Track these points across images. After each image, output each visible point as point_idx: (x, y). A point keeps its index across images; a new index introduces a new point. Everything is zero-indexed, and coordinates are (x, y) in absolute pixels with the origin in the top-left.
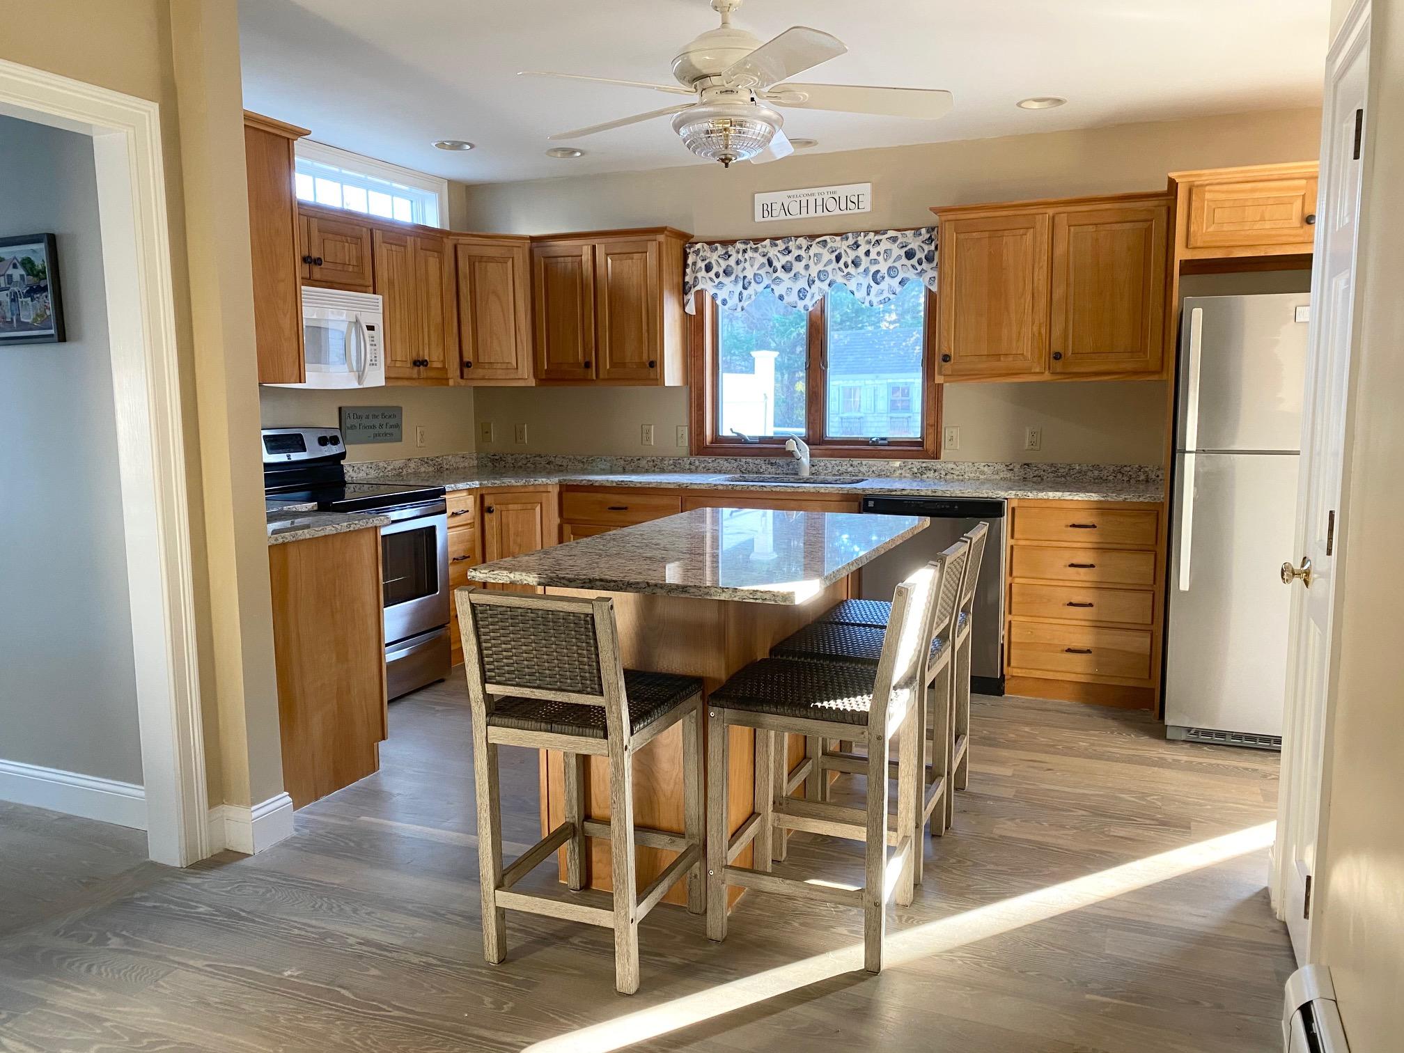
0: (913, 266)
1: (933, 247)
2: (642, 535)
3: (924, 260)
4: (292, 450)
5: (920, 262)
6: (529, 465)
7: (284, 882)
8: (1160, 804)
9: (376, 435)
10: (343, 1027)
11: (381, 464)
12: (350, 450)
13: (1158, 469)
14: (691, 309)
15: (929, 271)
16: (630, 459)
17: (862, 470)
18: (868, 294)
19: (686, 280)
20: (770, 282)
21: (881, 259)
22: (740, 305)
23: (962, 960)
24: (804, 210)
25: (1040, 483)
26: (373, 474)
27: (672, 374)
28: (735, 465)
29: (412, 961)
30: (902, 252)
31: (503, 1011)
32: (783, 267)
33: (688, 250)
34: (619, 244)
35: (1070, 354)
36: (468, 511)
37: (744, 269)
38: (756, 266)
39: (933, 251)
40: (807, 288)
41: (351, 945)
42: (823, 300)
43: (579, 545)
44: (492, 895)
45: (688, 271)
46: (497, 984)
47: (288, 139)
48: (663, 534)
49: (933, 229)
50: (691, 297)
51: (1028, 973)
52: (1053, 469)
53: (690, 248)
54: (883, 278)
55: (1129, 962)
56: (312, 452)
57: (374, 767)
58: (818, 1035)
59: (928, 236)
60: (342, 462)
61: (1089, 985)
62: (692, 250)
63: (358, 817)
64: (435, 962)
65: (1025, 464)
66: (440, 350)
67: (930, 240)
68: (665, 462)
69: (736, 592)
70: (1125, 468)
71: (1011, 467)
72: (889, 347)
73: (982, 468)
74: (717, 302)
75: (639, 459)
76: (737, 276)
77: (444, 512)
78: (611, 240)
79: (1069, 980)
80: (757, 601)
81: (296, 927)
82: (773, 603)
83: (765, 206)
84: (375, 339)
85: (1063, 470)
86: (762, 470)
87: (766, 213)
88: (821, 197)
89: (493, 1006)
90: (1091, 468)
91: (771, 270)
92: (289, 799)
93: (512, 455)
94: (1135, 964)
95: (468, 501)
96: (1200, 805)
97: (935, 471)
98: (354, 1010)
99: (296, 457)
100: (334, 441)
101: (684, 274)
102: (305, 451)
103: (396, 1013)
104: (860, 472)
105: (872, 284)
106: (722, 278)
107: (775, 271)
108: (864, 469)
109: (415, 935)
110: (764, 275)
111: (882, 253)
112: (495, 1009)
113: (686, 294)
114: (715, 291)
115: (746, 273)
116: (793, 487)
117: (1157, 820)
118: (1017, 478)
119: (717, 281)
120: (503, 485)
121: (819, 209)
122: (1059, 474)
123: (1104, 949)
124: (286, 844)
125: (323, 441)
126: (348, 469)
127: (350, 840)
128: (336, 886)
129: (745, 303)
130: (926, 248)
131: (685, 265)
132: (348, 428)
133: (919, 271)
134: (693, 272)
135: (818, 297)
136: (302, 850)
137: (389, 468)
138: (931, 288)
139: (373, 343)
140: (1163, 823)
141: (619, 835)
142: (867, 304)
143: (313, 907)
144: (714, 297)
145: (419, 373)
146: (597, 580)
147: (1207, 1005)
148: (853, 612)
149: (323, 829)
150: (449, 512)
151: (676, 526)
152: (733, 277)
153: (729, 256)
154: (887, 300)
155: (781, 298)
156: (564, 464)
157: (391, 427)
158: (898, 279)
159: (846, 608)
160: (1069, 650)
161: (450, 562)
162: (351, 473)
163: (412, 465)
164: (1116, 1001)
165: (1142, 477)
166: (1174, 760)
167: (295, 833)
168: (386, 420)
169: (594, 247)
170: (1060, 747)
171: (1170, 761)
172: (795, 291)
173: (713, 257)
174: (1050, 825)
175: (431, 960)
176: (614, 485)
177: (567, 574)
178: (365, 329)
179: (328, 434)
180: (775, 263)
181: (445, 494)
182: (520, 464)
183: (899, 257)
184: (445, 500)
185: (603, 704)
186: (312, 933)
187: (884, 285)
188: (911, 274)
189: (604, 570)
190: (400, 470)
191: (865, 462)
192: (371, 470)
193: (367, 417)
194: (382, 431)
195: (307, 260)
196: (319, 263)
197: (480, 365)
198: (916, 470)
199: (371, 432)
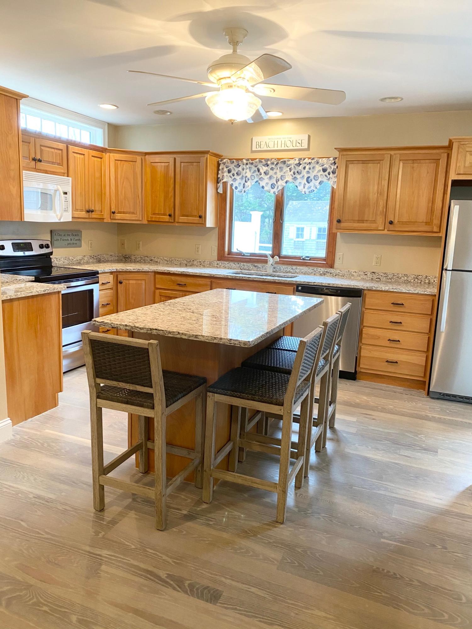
0: (326, 176)
1: (336, 167)
2: (184, 303)
3: (331, 173)
4: (26, 250)
5: (329, 174)
6: (142, 261)
7: (3, 463)
8: (424, 439)
9: (69, 244)
10: (19, 542)
11: (71, 258)
12: (55, 251)
13: (435, 278)
14: (220, 191)
15: (333, 178)
16: (189, 260)
17: (297, 271)
18: (304, 188)
19: (219, 177)
20: (258, 179)
21: (311, 171)
22: (244, 190)
23: (323, 518)
24: (276, 146)
25: (379, 281)
26: (66, 262)
27: (210, 221)
28: (238, 266)
29: (58, 508)
30: (321, 168)
31: (99, 537)
32: (264, 173)
33: (220, 162)
34: (186, 158)
35: (397, 222)
36: (110, 282)
37: (246, 173)
38: (252, 171)
39: (336, 169)
40: (275, 183)
41: (30, 498)
42: (283, 189)
43: (152, 308)
44: (98, 479)
45: (220, 172)
46: (98, 522)
47: (17, 99)
48: (194, 303)
49: (336, 158)
50: (221, 185)
51: (355, 526)
52: (386, 275)
53: (221, 161)
54: (311, 180)
55: (403, 522)
56: (36, 251)
57: (55, 404)
58: (250, 556)
59: (334, 161)
60: (51, 257)
61: (383, 534)
62: (222, 162)
63: (45, 430)
64: (69, 509)
65: (373, 272)
66: (100, 205)
67: (335, 163)
68: (206, 263)
69: (221, 340)
70: (419, 277)
71: (366, 273)
72: (318, 209)
73: (353, 273)
74: (233, 188)
75: (193, 261)
76: (243, 176)
77: (98, 283)
78: (183, 155)
79: (374, 531)
80: (231, 344)
81: (5, 488)
82: (239, 346)
83: (258, 143)
84: (67, 199)
85: (390, 276)
86: (250, 269)
87: (258, 146)
88: (284, 140)
89: (94, 534)
90: (403, 276)
91: (259, 174)
92: (10, 421)
93: (134, 255)
94: (406, 524)
95: (110, 277)
96: (444, 440)
97: (331, 273)
98: (26, 534)
99: (28, 253)
100: (47, 246)
101: (218, 174)
102: (33, 251)
103: (46, 536)
104: (296, 272)
105: (306, 183)
106: (236, 176)
107: (261, 174)
108: (298, 271)
109: (62, 494)
110: (255, 176)
111: (312, 168)
112: (95, 535)
113: (218, 183)
114: (232, 182)
115: (247, 175)
116: (263, 278)
117: (422, 447)
118: (368, 278)
119: (233, 178)
120: (127, 271)
121: (283, 145)
122: (388, 278)
123: (392, 515)
124: (8, 443)
125: (41, 246)
126: (54, 259)
127: (39, 442)
128: (27, 466)
129: (246, 189)
130: (333, 167)
131: (218, 170)
132: (55, 241)
133: (328, 178)
134: (222, 173)
135: (280, 188)
136: (15, 446)
137: (75, 260)
138: (333, 186)
139: (66, 200)
140: (425, 450)
141: (159, 455)
142: (303, 193)
143: (15, 477)
144: (232, 185)
145: (89, 216)
146: (154, 329)
147: (439, 547)
148: (285, 343)
149: (26, 435)
150: (100, 282)
151: (202, 299)
152: (241, 176)
153: (239, 166)
154: (312, 191)
155: (263, 187)
156: (158, 261)
157: (76, 240)
158: (318, 181)
159: (282, 340)
160: (387, 361)
161: (100, 306)
162: (56, 262)
163: (86, 258)
164: (395, 543)
165: (427, 281)
166: (432, 417)
167: (13, 437)
168: (74, 237)
169: (175, 159)
170: (380, 408)
171: (431, 417)
172: (270, 185)
173: (232, 166)
174: (372, 448)
175: (68, 508)
176: (180, 273)
177: (140, 325)
178: (62, 193)
179: (44, 243)
180: (261, 171)
181: (98, 274)
182: (138, 260)
183: (319, 171)
184: (98, 277)
185: (152, 392)
186: (13, 491)
187: (312, 184)
188: (325, 179)
189: (159, 323)
190: (80, 261)
191: (298, 267)
192: (65, 260)
193: (65, 235)
194: (72, 242)
195: (34, 159)
196: (40, 161)
197: (119, 213)
198: (322, 273)
199: (66, 242)
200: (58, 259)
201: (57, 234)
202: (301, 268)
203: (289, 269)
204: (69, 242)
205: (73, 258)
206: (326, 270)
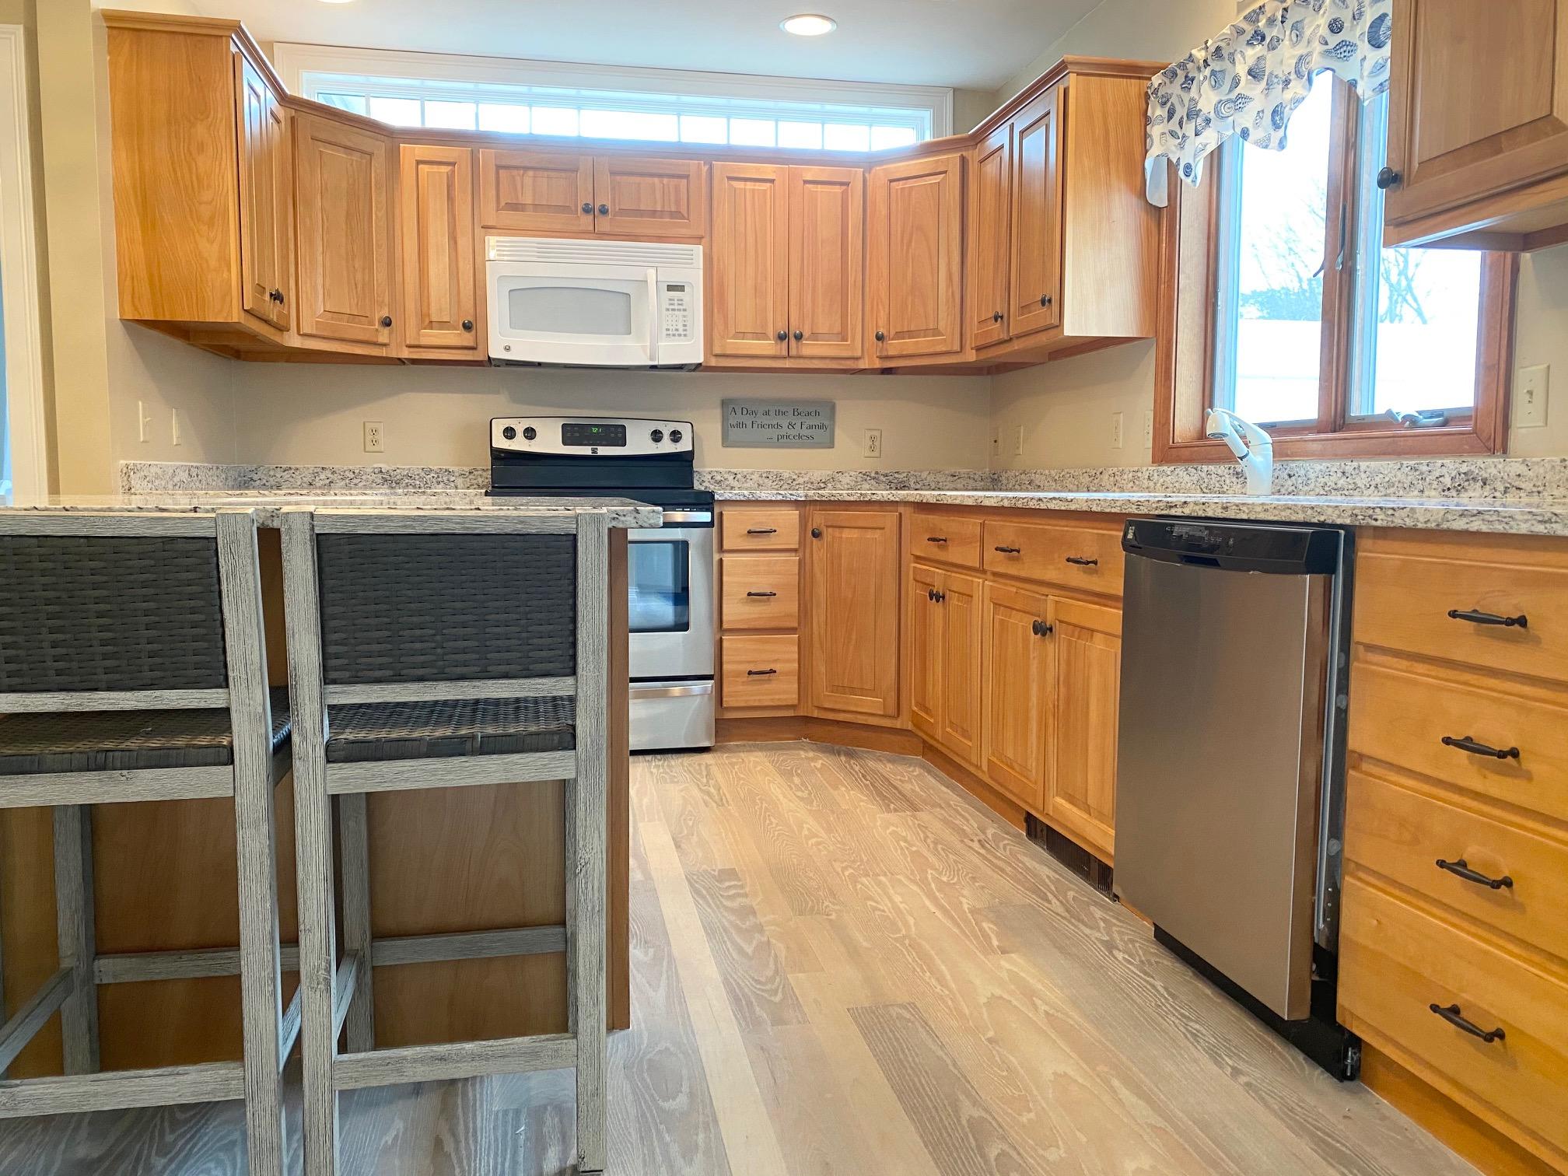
4: (599, 442)
9: (781, 437)
11: (786, 475)
26: (769, 485)
27: (1097, 315)
56: (637, 447)
60: (692, 463)
75: (1101, 473)
84: (684, 303)
97: (1485, 482)
99: (605, 450)
100: (676, 437)
102: (625, 445)
120: (832, 498)
125: (657, 436)
132: (732, 426)
137: (801, 480)
139: (680, 307)
145: (789, 350)
157: (812, 428)
163: (845, 479)
168: (802, 419)
178: (663, 289)
179: (668, 429)
191: (1364, 465)
192: (766, 480)
193: (767, 413)
194: (792, 432)
195: (587, 210)
196: (604, 211)
197: (900, 335)
198: (1447, 481)
199: (774, 433)
200: (739, 476)
201: (739, 411)
202: (1374, 464)
203: (1334, 478)
204: (784, 431)
205: (795, 477)
206: (1464, 468)
